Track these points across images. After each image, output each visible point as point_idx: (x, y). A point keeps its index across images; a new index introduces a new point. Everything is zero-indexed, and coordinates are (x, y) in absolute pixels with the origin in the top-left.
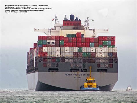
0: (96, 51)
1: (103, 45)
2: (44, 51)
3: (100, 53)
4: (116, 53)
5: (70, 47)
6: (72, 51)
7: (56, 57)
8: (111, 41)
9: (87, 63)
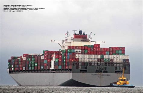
0: (114, 58)
1: (116, 54)
2: (76, 57)
3: (117, 59)
4: (128, 59)
5: (95, 54)
6: (97, 58)
7: (85, 62)
8: (122, 50)
9: (107, 67)
